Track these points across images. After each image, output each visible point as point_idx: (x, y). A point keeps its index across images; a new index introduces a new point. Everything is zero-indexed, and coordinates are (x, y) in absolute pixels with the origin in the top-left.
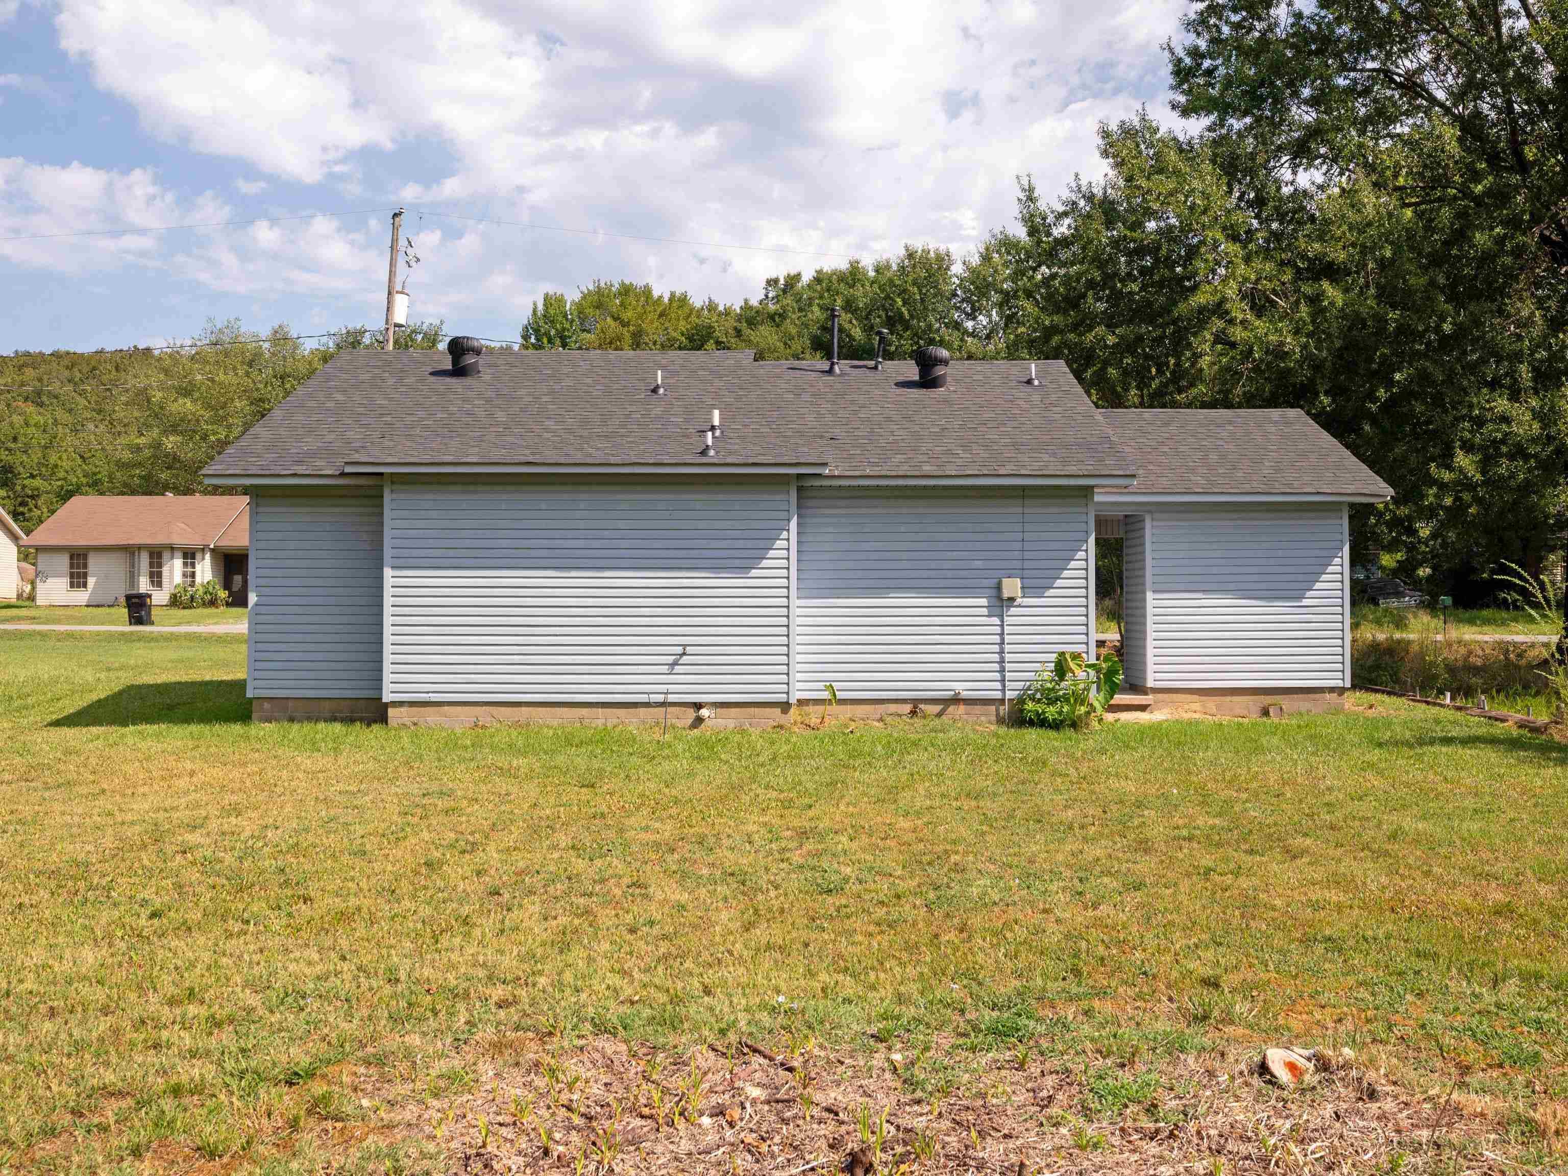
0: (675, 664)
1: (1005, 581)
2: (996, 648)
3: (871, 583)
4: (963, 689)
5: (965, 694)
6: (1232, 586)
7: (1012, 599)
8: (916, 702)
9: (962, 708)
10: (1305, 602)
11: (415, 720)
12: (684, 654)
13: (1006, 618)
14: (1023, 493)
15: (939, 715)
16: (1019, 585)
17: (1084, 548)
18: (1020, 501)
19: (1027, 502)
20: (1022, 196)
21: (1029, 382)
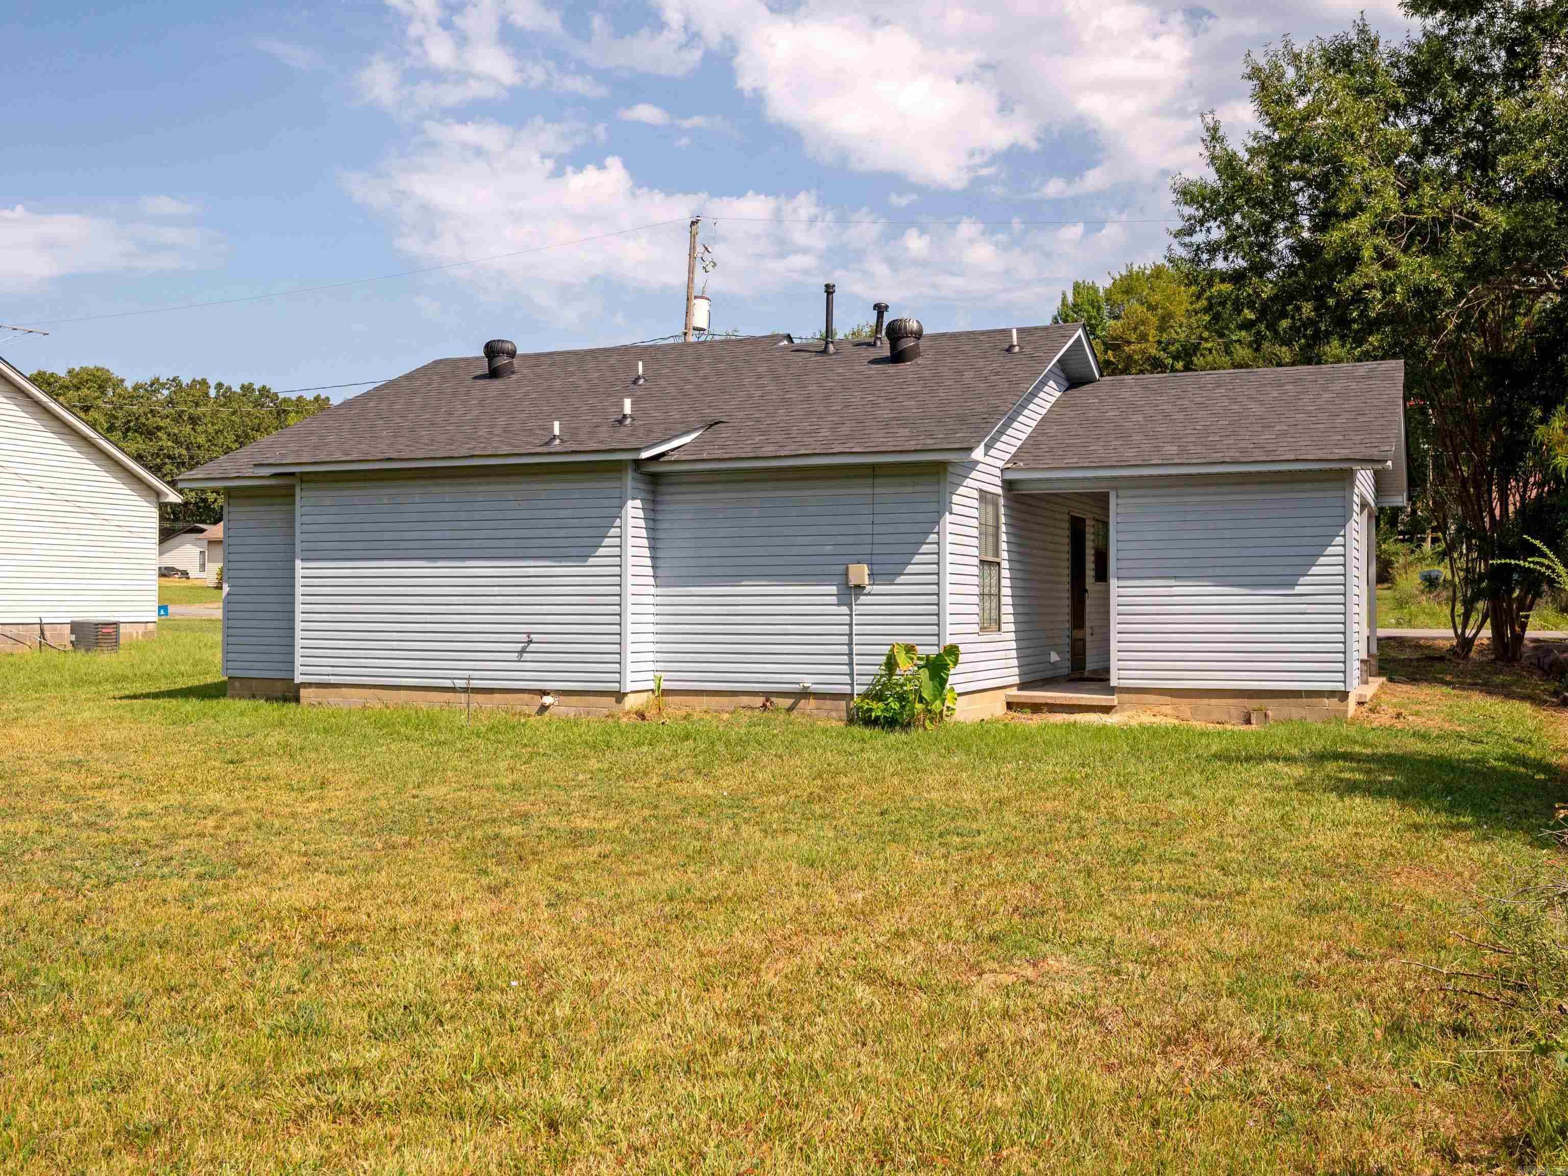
0: (522, 651)
1: (853, 568)
2: (845, 639)
3: (729, 571)
4: (809, 682)
5: (814, 688)
6: (1210, 571)
7: (859, 587)
8: (768, 695)
9: (813, 703)
10: (1298, 590)
11: (319, 700)
12: (530, 642)
13: (854, 607)
14: (873, 472)
15: (790, 709)
16: (867, 571)
17: (936, 530)
18: (871, 481)
19: (878, 481)
20: (1206, 135)
21: (1009, 349)
